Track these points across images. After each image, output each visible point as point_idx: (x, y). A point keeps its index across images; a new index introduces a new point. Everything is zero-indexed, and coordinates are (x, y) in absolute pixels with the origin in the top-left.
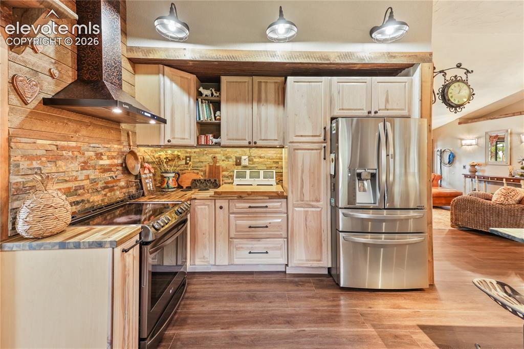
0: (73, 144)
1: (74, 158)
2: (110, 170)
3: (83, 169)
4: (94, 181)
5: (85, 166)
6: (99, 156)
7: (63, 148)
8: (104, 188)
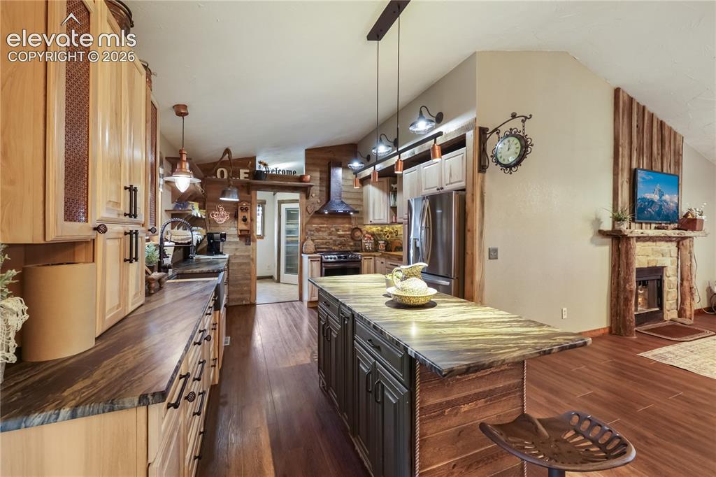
0: (325, 226)
1: (325, 231)
2: (343, 237)
3: (329, 235)
4: (334, 241)
5: (330, 234)
6: (338, 230)
7: (321, 227)
8: (339, 244)
